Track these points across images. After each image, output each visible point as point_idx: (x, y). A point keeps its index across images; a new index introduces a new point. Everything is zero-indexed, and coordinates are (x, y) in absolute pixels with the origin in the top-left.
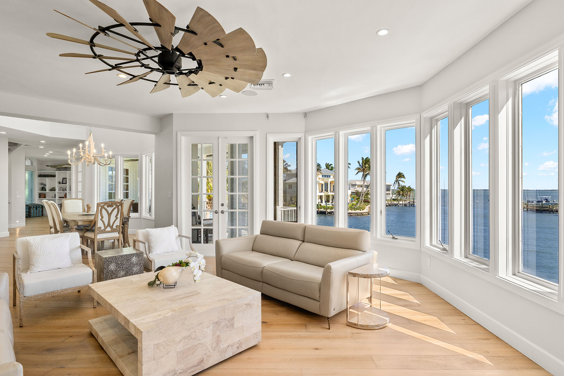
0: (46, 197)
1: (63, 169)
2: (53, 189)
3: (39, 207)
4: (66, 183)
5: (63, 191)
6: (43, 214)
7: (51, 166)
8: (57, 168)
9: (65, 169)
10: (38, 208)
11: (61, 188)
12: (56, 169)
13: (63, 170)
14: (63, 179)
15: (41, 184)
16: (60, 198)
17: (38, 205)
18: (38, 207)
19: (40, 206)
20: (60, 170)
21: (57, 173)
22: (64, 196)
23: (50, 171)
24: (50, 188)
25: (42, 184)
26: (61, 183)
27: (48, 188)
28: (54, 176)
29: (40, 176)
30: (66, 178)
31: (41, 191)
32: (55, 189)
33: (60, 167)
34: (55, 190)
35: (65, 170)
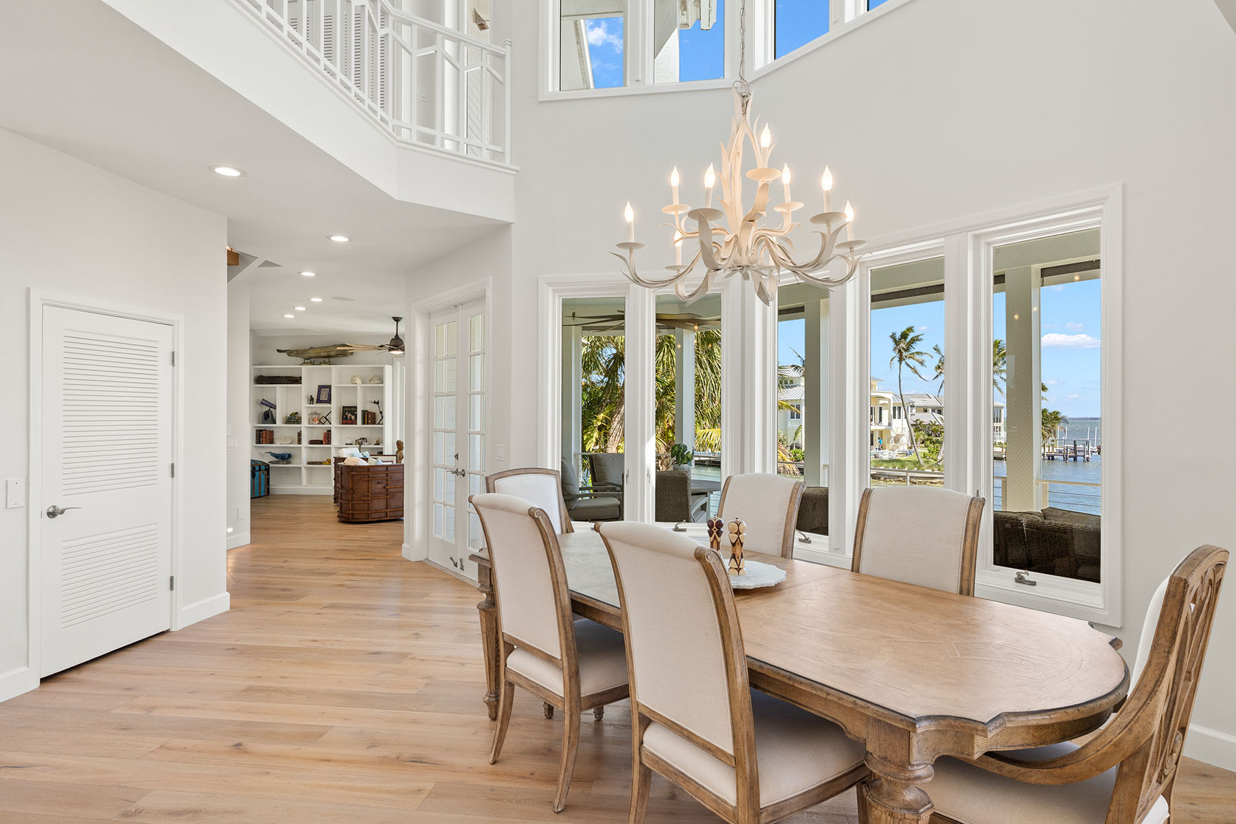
0: (275, 441)
1: (321, 360)
2: (294, 419)
3: (260, 470)
4: (329, 401)
5: (320, 423)
6: (268, 489)
7: (290, 353)
8: (307, 355)
9: (327, 360)
10: (257, 473)
11: (316, 413)
12: (302, 360)
13: (320, 364)
14: (320, 387)
15: (262, 403)
16: (312, 442)
17: (257, 464)
18: (257, 468)
19: (263, 468)
20: (313, 364)
21: (306, 371)
22: (322, 439)
23: (285, 366)
24: (284, 416)
25: (264, 403)
26: (315, 400)
27: (280, 415)
28: (297, 380)
29: (260, 380)
30: (329, 387)
31: (263, 423)
32: (300, 418)
33: (313, 355)
34: (298, 421)
35: (325, 363)
